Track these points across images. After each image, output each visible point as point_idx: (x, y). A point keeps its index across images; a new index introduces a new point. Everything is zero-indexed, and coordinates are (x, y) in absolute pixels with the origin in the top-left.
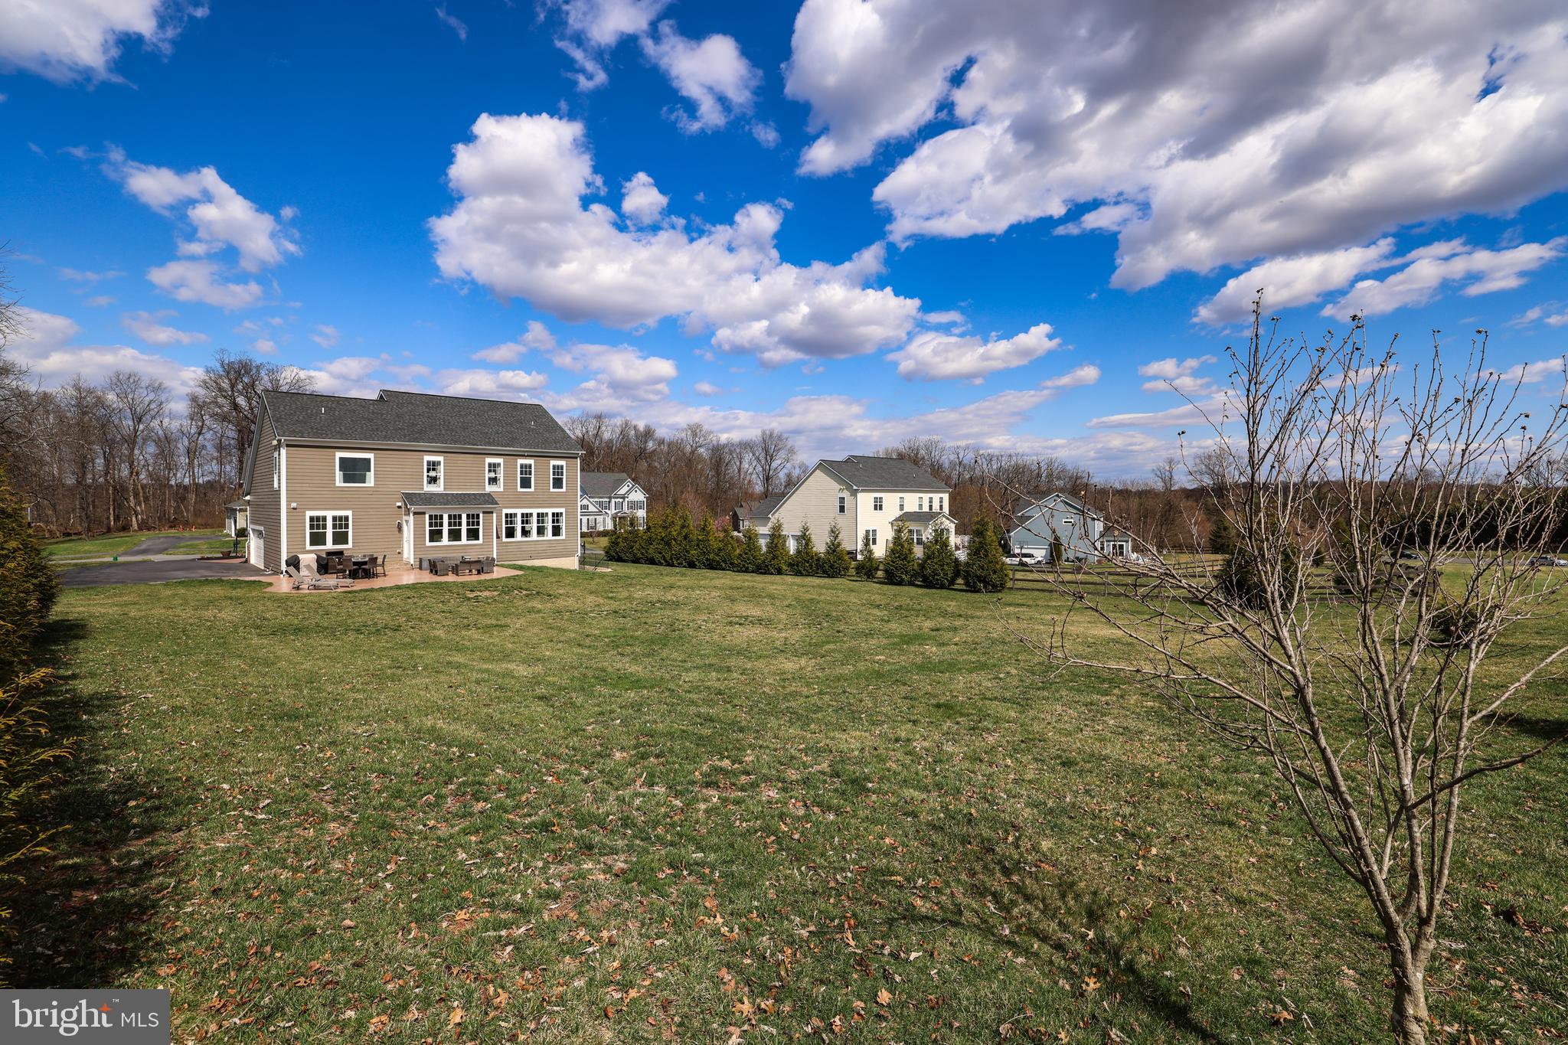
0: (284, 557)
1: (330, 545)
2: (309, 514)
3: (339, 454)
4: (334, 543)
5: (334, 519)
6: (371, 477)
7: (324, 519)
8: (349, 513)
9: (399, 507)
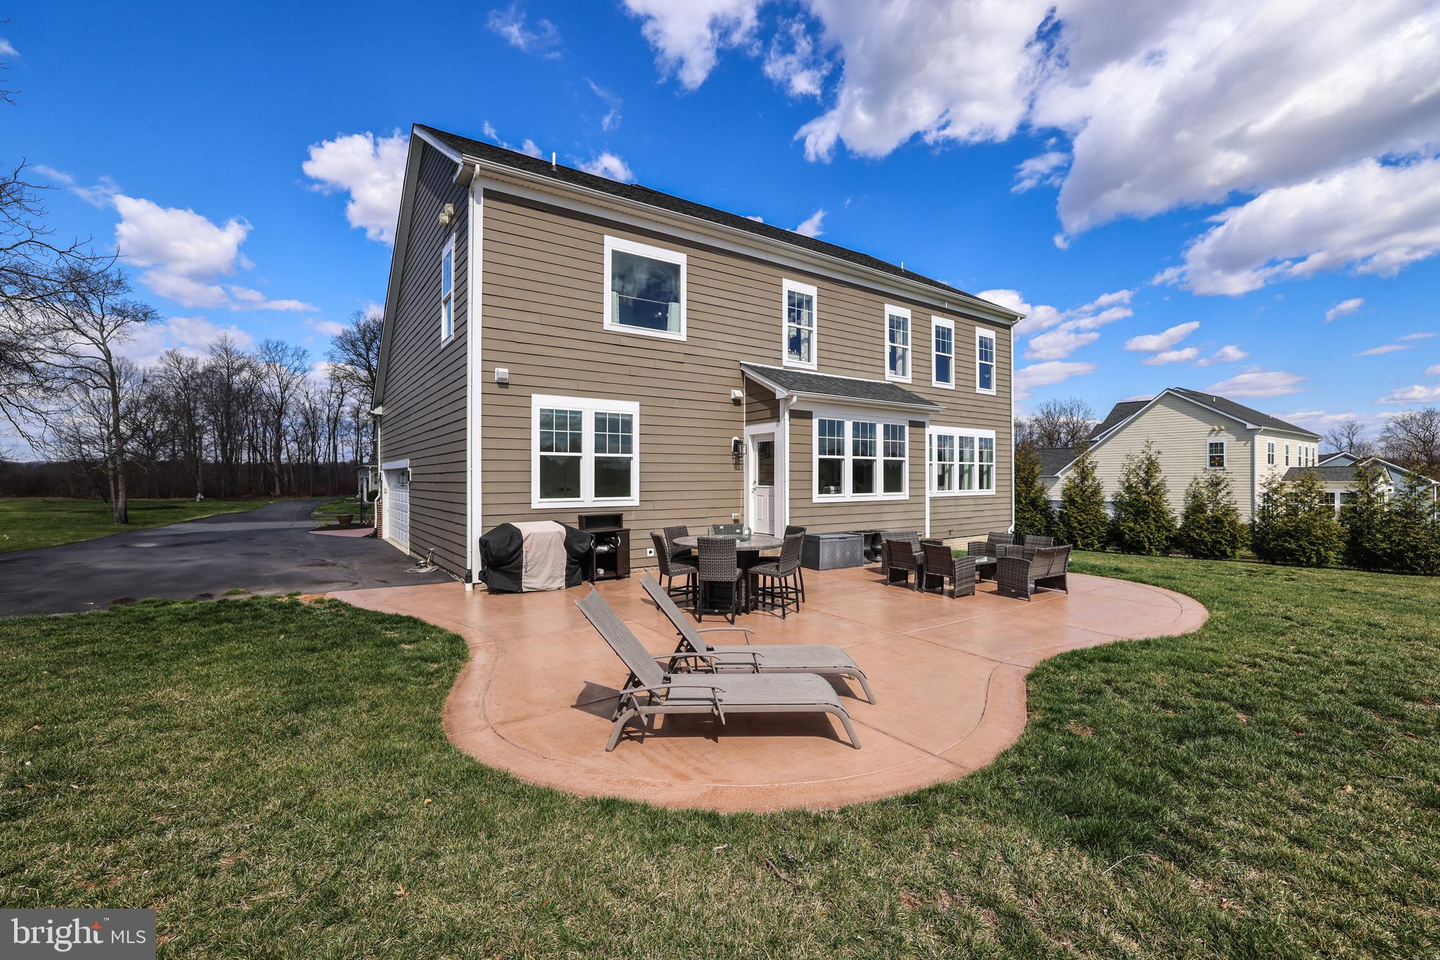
0: (475, 530)
1: (588, 498)
2: (541, 402)
3: (613, 243)
4: (599, 492)
5: (600, 422)
6: (679, 313)
7: (576, 419)
8: (630, 408)
9: (737, 402)
